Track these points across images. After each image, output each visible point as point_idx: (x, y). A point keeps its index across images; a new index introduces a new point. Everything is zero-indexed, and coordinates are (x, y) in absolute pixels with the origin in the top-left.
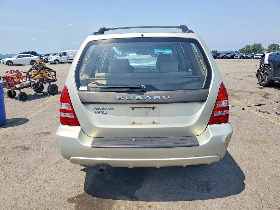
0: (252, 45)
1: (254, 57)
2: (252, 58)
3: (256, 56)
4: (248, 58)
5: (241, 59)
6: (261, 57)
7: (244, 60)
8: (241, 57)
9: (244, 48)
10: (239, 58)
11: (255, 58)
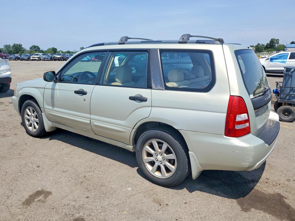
0: (12, 45)
1: (31, 58)
2: (28, 59)
3: (33, 57)
4: (25, 59)
5: (16, 60)
6: (38, 58)
7: (19, 61)
8: (15, 59)
9: (3, 48)
10: (14, 60)
11: (33, 60)
